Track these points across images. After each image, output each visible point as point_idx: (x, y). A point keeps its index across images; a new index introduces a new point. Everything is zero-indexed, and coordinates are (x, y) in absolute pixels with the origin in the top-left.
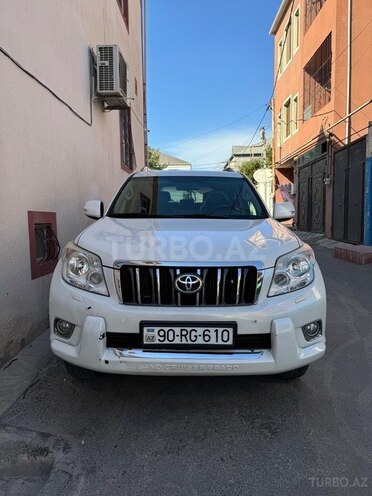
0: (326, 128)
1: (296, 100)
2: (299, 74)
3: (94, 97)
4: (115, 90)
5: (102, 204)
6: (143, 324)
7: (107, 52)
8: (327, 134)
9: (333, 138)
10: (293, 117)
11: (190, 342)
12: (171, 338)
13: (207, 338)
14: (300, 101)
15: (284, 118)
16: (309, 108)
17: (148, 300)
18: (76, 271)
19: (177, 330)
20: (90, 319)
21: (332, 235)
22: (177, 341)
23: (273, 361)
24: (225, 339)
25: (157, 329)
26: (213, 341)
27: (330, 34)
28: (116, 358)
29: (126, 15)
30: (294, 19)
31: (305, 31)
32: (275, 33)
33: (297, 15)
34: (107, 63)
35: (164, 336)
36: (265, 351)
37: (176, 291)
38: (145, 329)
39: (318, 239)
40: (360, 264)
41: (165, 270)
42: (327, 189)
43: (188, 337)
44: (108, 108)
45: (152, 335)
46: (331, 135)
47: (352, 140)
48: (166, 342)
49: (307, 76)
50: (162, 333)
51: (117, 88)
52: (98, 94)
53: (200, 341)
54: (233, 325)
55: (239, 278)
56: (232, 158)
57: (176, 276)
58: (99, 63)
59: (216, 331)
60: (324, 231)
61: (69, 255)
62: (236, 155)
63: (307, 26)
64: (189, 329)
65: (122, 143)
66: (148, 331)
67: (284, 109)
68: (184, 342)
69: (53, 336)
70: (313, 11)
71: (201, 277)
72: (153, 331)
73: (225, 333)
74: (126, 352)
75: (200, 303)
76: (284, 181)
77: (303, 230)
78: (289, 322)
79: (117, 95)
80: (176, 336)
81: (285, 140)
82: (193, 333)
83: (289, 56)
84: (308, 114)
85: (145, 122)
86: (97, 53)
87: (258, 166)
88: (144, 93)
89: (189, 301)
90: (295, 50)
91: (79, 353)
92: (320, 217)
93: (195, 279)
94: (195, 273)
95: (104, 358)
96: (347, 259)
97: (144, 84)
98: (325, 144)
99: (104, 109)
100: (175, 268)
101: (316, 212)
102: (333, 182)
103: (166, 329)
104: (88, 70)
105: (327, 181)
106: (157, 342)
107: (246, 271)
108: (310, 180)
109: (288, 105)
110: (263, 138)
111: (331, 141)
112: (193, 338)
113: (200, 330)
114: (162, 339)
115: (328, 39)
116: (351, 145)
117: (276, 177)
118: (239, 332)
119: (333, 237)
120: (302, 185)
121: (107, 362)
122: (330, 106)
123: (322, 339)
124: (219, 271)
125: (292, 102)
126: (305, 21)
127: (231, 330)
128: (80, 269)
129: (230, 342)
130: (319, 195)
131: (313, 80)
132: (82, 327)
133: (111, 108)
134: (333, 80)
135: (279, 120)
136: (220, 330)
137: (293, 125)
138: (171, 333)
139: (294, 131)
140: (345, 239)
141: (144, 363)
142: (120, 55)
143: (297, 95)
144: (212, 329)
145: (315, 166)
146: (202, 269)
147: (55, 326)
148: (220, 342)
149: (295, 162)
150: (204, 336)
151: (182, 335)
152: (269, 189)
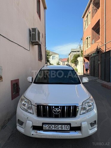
0: (99, 47)
1: (90, 38)
2: (90, 30)
3: (30, 42)
4: (36, 41)
5: (32, 78)
6: (43, 124)
7: (34, 30)
8: (99, 48)
9: (101, 50)
10: (89, 43)
11: (57, 129)
12: (51, 128)
13: (62, 128)
14: (91, 38)
15: (86, 42)
16: (93, 40)
17: (45, 116)
18: (24, 105)
19: (53, 126)
20: (28, 121)
21: (101, 78)
22: (53, 129)
23: (81, 135)
24: (67, 128)
25: (47, 125)
26: (64, 129)
27: (99, 20)
28: (35, 134)
29: (40, 16)
30: (89, 14)
31: (92, 18)
32: (83, 17)
33: (90, 13)
34: (34, 33)
35: (49, 127)
36: (79, 131)
37: (53, 113)
38: (44, 125)
39: (97, 79)
40: (109, 89)
41: (49, 107)
42: (99, 65)
43: (56, 127)
44: (34, 45)
45: (46, 127)
46: (100, 49)
47: (106, 51)
48: (50, 129)
49: (93, 31)
50: (49, 126)
51: (37, 40)
52: (31, 42)
53: (60, 129)
54: (70, 124)
55: (72, 109)
56: (71, 52)
57: (53, 109)
58: (32, 33)
59: (65, 126)
60: (98, 77)
61: (22, 100)
62: (72, 52)
63: (93, 17)
64: (57, 125)
65: (38, 53)
66: (45, 126)
67: (86, 40)
68: (55, 129)
69: (17, 124)
70: (95, 12)
71: (60, 109)
72: (46, 126)
73: (67, 127)
74: (38, 132)
75: (60, 117)
76: (87, 61)
77: (92, 76)
78: (86, 123)
79: (37, 42)
80: (53, 127)
81: (87, 49)
82: (58, 127)
83: (88, 25)
84: (93, 42)
85: (45, 45)
86: (31, 30)
87: (79, 56)
88: (45, 37)
89: (57, 116)
90: (89, 23)
91: (25, 131)
92: (97, 73)
93: (59, 110)
94: (59, 108)
95: (32, 133)
96: (105, 87)
97: (45, 34)
98: (98, 51)
99: (33, 45)
100: (53, 106)
101: (96, 71)
102: (101, 63)
103: (50, 125)
104: (29, 35)
105: (99, 62)
106: (47, 129)
107: (74, 107)
108: (94, 61)
109: (87, 39)
110: (80, 48)
111: (100, 50)
112: (58, 128)
113: (60, 126)
114: (49, 128)
115: (99, 21)
116: (106, 52)
117: (84, 60)
118: (71, 126)
119: (101, 79)
120: (92, 63)
121: (33, 135)
122: (100, 40)
123: (96, 126)
124: (66, 107)
125: (89, 38)
126: (92, 15)
127: (69, 126)
128: (25, 104)
129: (69, 129)
130: (97, 66)
131: (95, 32)
132: (26, 123)
133: (35, 45)
134: (100, 33)
135: (85, 43)
136: (66, 126)
137: (89, 45)
138: (51, 126)
139: (89, 47)
140: (105, 80)
141: (44, 135)
142: (38, 30)
143: (90, 36)
144: (64, 126)
145: (96, 57)
146: (61, 106)
147: (18, 121)
148: (66, 129)
149: (90, 56)
150: (61, 127)
151: (55, 127)
152: (82, 63)
